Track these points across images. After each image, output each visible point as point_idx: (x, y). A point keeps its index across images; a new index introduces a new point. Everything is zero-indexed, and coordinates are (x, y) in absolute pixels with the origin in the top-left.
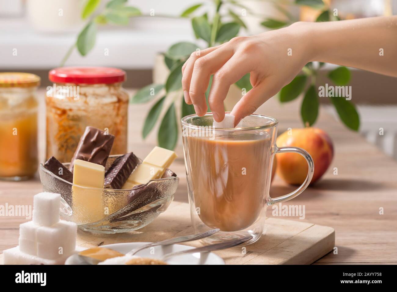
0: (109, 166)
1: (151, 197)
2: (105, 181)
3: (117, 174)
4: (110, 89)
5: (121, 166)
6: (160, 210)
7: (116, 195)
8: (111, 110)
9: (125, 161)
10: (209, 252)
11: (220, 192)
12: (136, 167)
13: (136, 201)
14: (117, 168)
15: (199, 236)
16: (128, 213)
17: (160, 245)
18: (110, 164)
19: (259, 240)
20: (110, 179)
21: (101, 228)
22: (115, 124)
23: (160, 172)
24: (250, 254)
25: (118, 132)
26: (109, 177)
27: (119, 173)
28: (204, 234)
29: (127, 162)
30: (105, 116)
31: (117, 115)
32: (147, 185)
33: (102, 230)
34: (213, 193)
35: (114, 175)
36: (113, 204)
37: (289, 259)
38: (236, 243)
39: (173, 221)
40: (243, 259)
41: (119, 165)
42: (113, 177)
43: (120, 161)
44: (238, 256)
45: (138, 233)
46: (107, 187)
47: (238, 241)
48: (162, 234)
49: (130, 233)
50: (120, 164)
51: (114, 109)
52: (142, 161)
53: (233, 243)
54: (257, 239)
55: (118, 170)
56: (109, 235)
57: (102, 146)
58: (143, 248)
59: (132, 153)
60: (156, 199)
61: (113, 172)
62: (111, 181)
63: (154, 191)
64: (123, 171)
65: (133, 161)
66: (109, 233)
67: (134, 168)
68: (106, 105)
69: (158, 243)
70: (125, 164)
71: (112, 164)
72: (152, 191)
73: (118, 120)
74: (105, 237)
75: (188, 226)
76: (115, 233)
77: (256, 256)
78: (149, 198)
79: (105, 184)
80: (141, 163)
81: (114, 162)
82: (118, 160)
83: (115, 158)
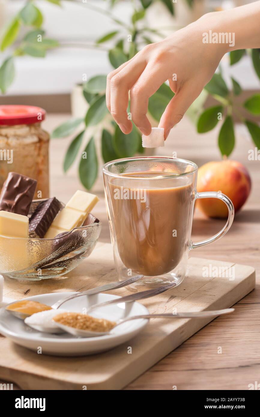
0: (32, 210)
1: (75, 244)
2: (29, 227)
3: (40, 220)
4: (30, 129)
5: (44, 211)
6: (84, 256)
7: (41, 244)
8: (32, 151)
9: (48, 207)
10: (134, 301)
11: (143, 235)
12: (59, 211)
13: (60, 249)
14: (40, 213)
15: (123, 283)
16: (52, 261)
17: (85, 295)
18: (34, 209)
19: (181, 283)
20: (34, 226)
21: (27, 276)
22: (37, 164)
23: (82, 217)
24: (174, 299)
25: (39, 172)
26: (33, 223)
27: (43, 219)
28: (128, 281)
29: (50, 207)
30: (26, 156)
31: (39, 155)
32: (71, 234)
33: (28, 278)
34: (136, 237)
35: (38, 221)
36: (38, 253)
37: (212, 303)
38: (160, 290)
39: (97, 264)
40: (166, 304)
41: (43, 211)
42: (37, 223)
43: (43, 206)
44: (162, 302)
45: (63, 278)
46: (32, 233)
47: (162, 289)
48: (87, 278)
49: (56, 279)
50: (43, 209)
51: (35, 149)
52: (65, 205)
53: (157, 291)
54: (180, 282)
55: (42, 216)
56: (34, 281)
57: (25, 192)
58: (69, 299)
59: (55, 198)
60: (79, 246)
61: (37, 218)
62: (35, 228)
63: (77, 238)
64: (46, 217)
65: (56, 206)
66: (35, 280)
67: (57, 213)
68: (27, 145)
69: (84, 292)
70: (48, 210)
71: (35, 209)
72: (76, 238)
73: (40, 160)
74: (31, 284)
75: (112, 269)
76: (41, 279)
77: (180, 300)
78: (73, 246)
79: (29, 230)
80: (64, 207)
81: (37, 207)
82: (41, 204)
83: (39, 203)
